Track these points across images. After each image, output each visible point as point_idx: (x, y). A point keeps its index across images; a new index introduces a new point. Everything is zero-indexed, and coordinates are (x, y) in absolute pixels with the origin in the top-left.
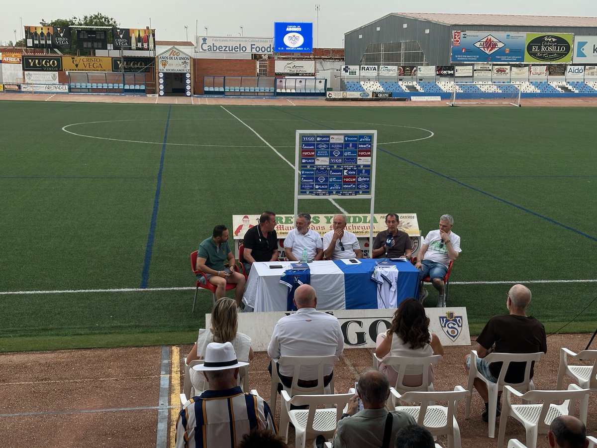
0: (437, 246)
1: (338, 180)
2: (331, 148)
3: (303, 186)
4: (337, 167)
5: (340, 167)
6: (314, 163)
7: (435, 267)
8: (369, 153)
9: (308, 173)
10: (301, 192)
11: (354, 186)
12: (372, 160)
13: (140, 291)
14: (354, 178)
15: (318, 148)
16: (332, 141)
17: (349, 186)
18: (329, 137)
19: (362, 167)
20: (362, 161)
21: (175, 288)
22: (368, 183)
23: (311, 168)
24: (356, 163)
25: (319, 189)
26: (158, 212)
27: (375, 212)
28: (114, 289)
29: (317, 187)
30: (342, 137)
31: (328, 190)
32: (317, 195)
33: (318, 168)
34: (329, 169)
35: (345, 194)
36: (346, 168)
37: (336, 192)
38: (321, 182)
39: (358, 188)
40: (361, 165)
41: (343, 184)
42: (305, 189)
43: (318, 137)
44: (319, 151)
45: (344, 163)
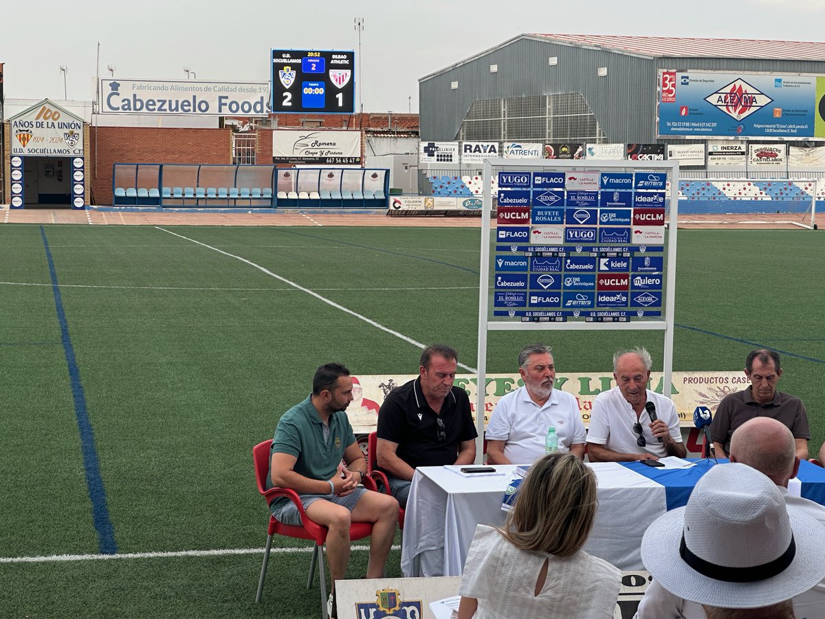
1: (586, 284)
2: (570, 203)
3: (501, 299)
4: (584, 249)
5: (590, 249)
6: (527, 239)
8: (660, 217)
9: (513, 264)
10: (497, 314)
11: (624, 299)
12: (667, 234)
13: (103, 560)
14: (625, 277)
15: (536, 203)
16: (570, 186)
17: (613, 299)
18: (563, 175)
19: (643, 250)
20: (644, 236)
21: (191, 553)
22: (658, 292)
23: (520, 254)
24: (629, 241)
25: (540, 304)
27: (677, 368)
28: (33, 556)
29: (534, 300)
30: (597, 177)
31: (561, 309)
32: (534, 321)
33: (537, 252)
34: (564, 255)
35: (602, 317)
36: (606, 253)
37: (582, 314)
38: (545, 287)
39: (634, 304)
40: (641, 245)
41: (599, 294)
42: (505, 306)
43: (536, 174)
44: (540, 210)
45: (600, 242)
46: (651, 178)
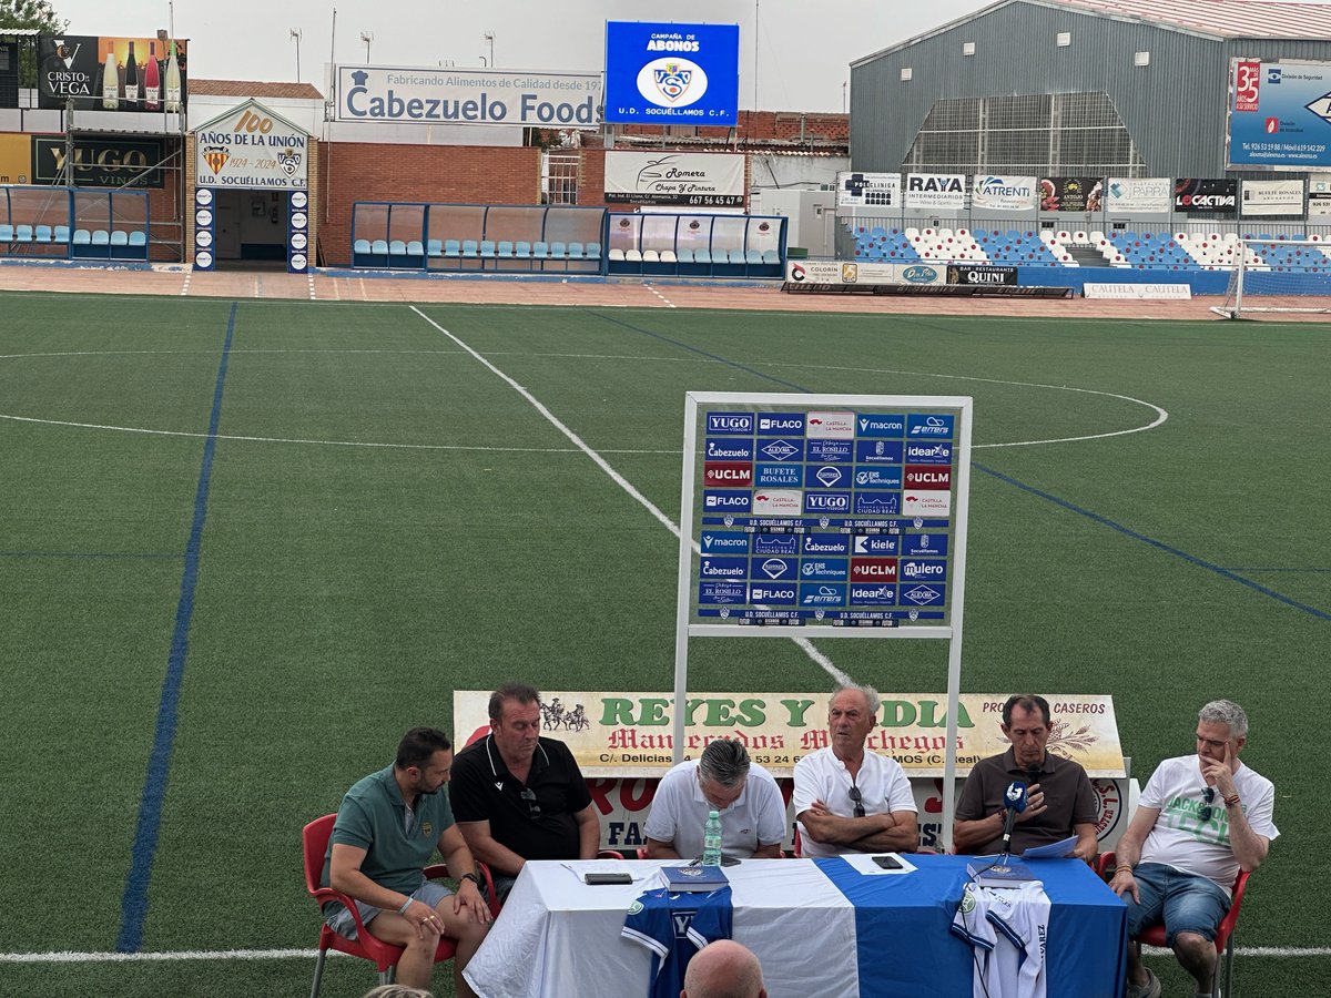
0: (1190, 816)
1: (835, 573)
2: (812, 457)
3: (708, 592)
4: (832, 523)
5: (841, 523)
6: (748, 508)
7: (1183, 890)
8: (943, 478)
9: (727, 543)
10: (702, 613)
11: (890, 594)
12: (954, 500)
13: (116, 963)
14: (892, 563)
15: (762, 456)
16: (812, 432)
17: (873, 594)
18: (802, 418)
19: (918, 525)
20: (920, 505)
21: (241, 954)
22: (940, 585)
23: (737, 529)
24: (898, 511)
25: (766, 600)
26: (186, 677)
27: (966, 688)
28: (22, 952)
29: (758, 594)
30: (851, 419)
31: (797, 607)
32: (757, 624)
33: (763, 527)
34: (802, 530)
35: (857, 620)
36: (864, 528)
37: (827, 615)
38: (774, 577)
39: (906, 602)
40: (915, 517)
41: (853, 587)
42: (715, 602)
43: (763, 416)
44: (768, 466)
45: (855, 512)
46: (932, 422)
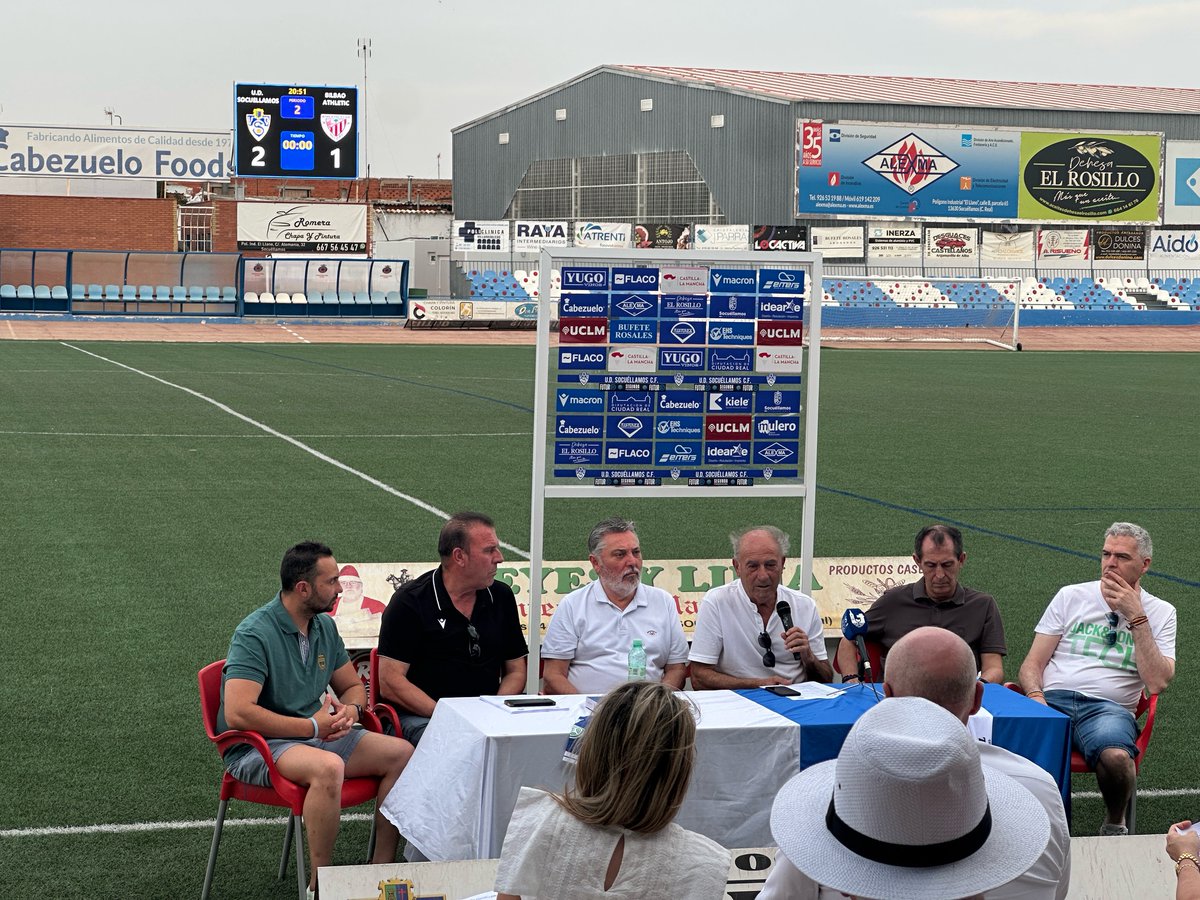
0: (1095, 640)
1: (690, 431)
2: (666, 313)
3: (564, 452)
4: (687, 380)
5: (695, 380)
6: (603, 365)
8: (794, 334)
9: (582, 401)
10: (558, 473)
11: (744, 452)
12: (806, 356)
14: (746, 420)
15: (617, 312)
16: (666, 287)
17: (728, 452)
19: (771, 382)
20: (773, 361)
21: (105, 828)
23: (592, 386)
24: (751, 367)
25: (621, 460)
27: (819, 552)
29: (614, 453)
30: (705, 275)
31: (652, 466)
32: (612, 484)
33: (618, 384)
34: (657, 388)
35: (712, 479)
36: (718, 385)
37: (683, 474)
38: (630, 436)
39: (760, 460)
40: (768, 374)
41: (708, 445)
42: (571, 462)
43: (616, 271)
44: (623, 322)
45: (710, 369)
46: (783, 277)
